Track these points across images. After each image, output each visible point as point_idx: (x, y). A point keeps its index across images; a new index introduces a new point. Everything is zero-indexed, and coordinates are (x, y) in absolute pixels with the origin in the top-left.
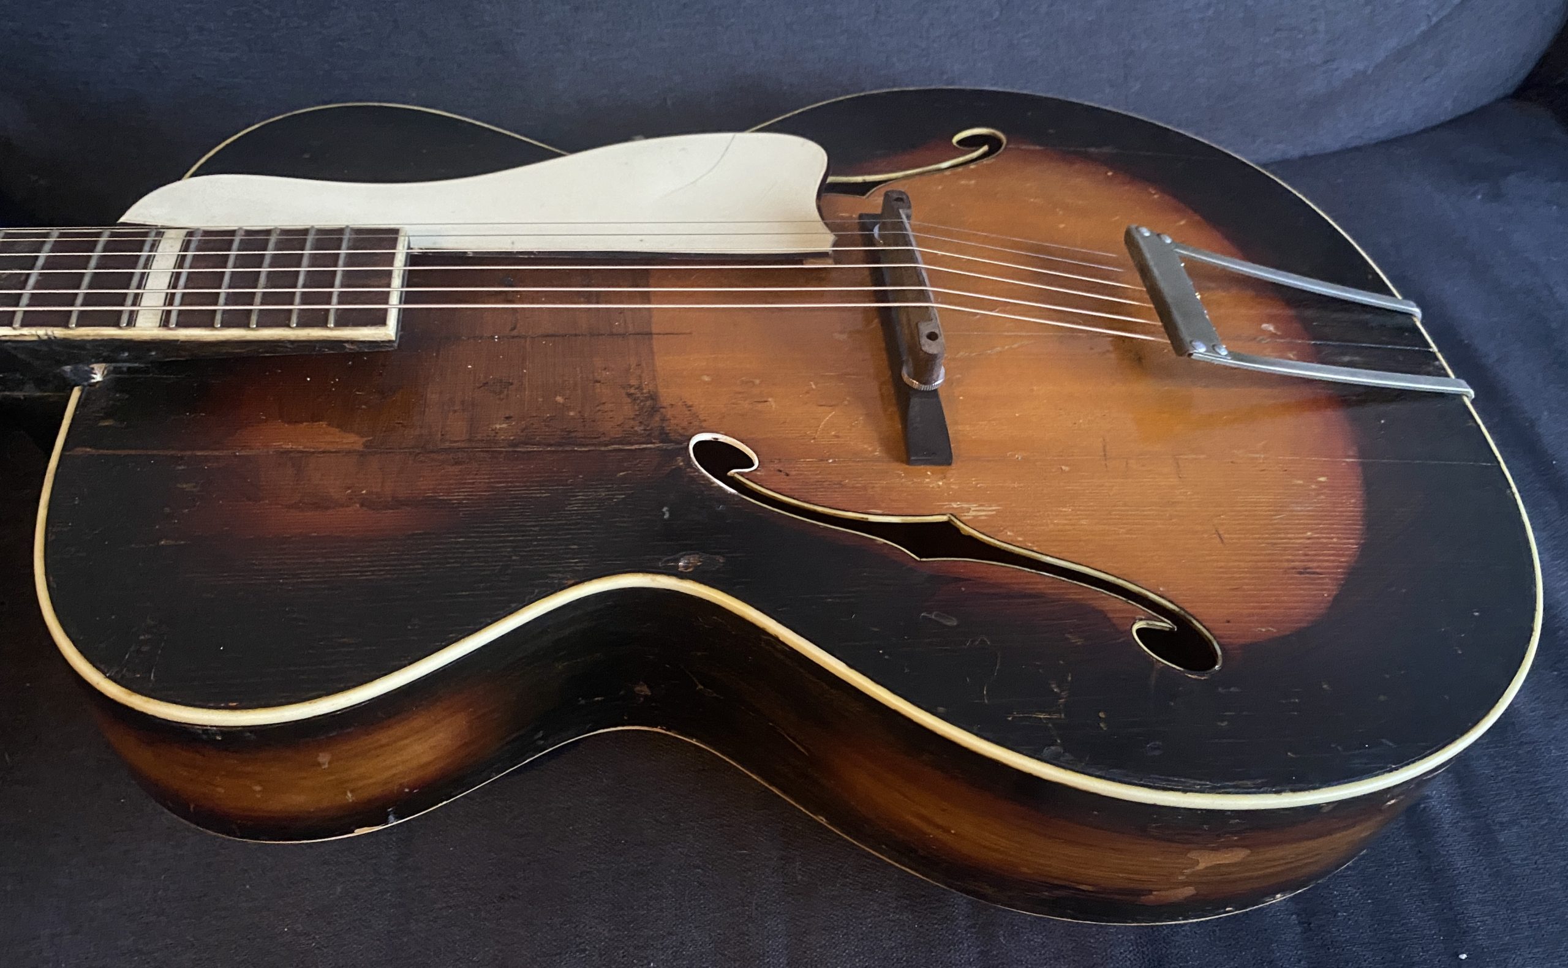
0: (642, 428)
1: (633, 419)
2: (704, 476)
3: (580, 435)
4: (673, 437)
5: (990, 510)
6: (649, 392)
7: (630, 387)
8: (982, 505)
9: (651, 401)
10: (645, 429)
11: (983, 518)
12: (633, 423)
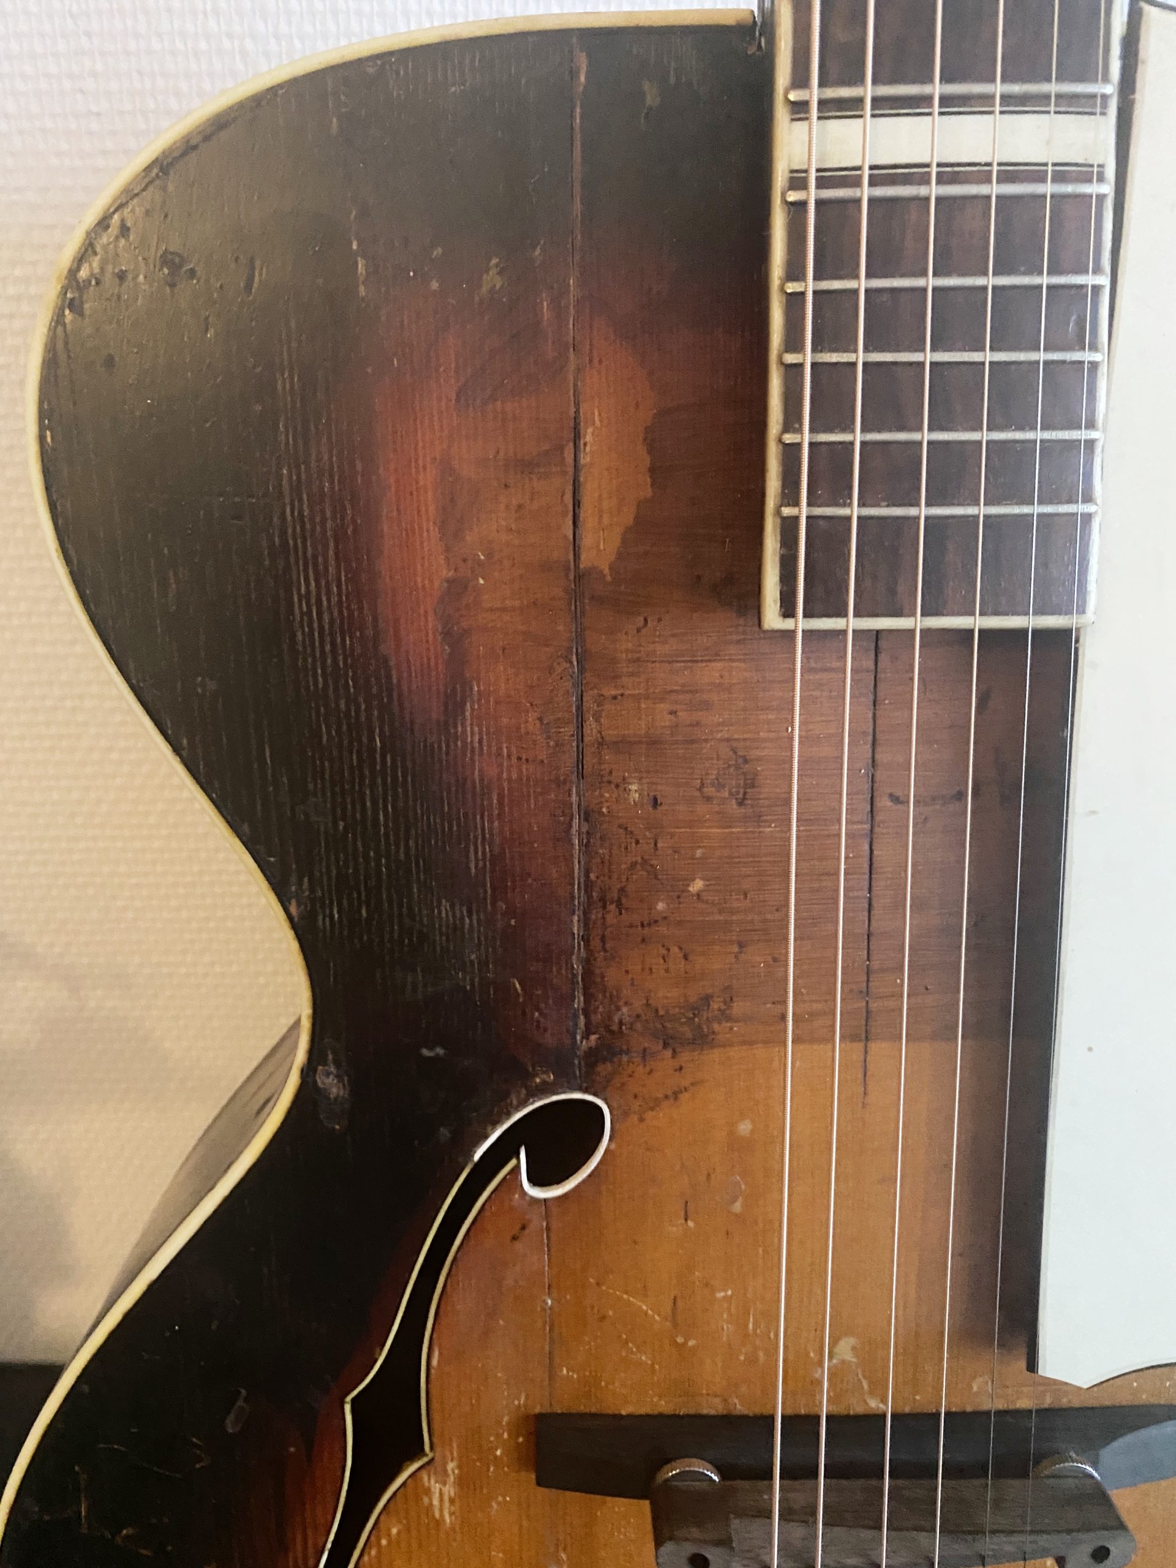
0: (626, 1019)
1: (648, 1005)
2: (509, 1115)
3: (611, 919)
4: (604, 1069)
5: (441, 1510)
6: (713, 1032)
7: (725, 1002)
8: (452, 1501)
9: (689, 1035)
10: (621, 1023)
11: (426, 1500)
12: (638, 1004)
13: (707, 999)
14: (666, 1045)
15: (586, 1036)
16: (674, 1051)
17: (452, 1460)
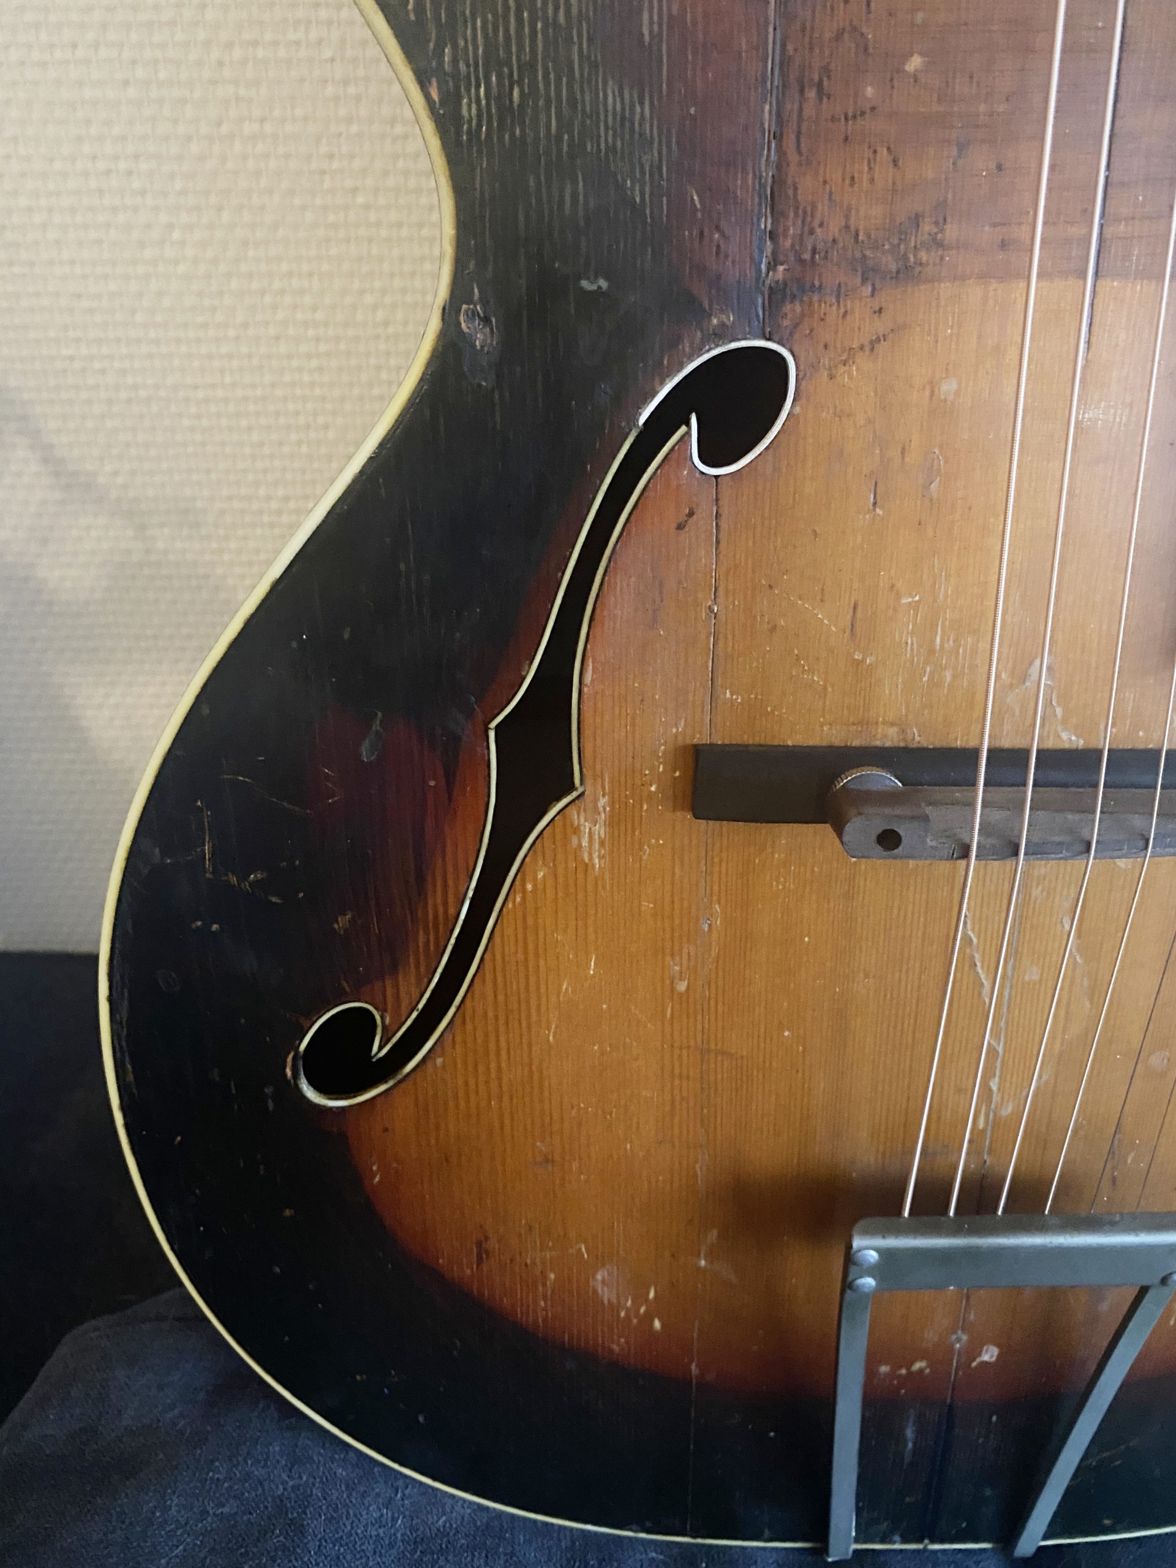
0: (820, 246)
1: (847, 227)
2: (681, 367)
4: (791, 310)
5: (590, 854)
6: (921, 264)
7: (936, 223)
8: (602, 843)
9: (893, 267)
10: (814, 251)
11: (575, 841)
12: (834, 227)
13: (916, 220)
14: (864, 280)
15: (772, 267)
16: (874, 290)
17: (604, 796)
